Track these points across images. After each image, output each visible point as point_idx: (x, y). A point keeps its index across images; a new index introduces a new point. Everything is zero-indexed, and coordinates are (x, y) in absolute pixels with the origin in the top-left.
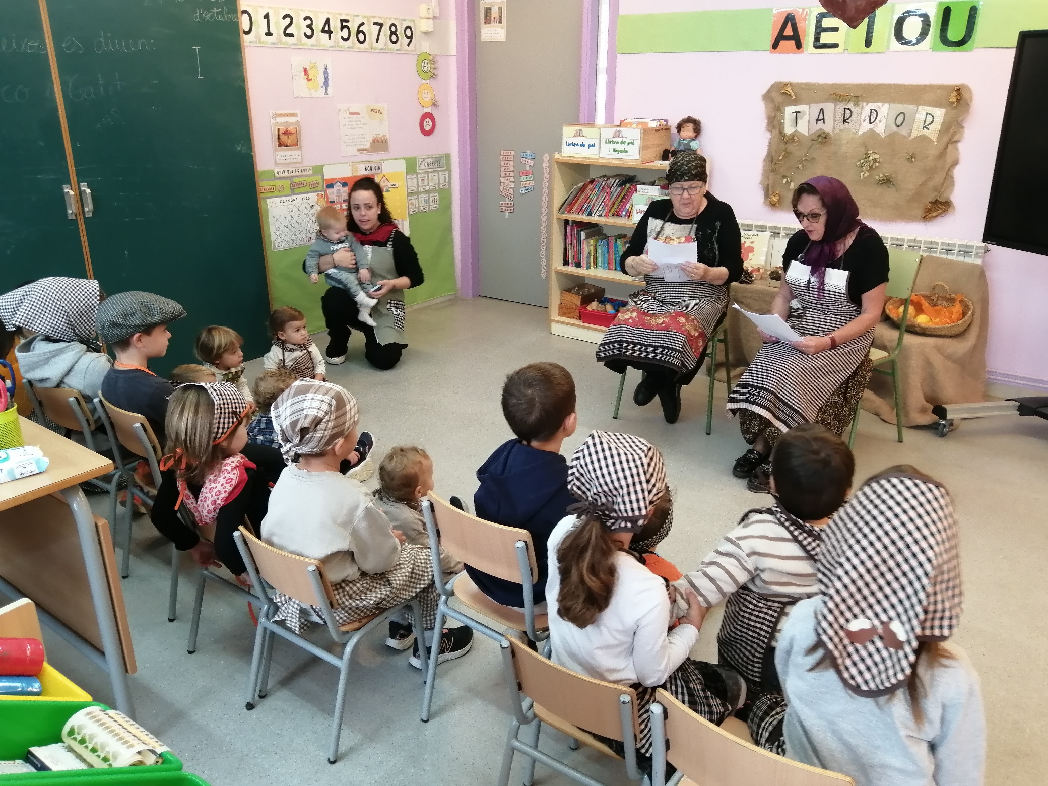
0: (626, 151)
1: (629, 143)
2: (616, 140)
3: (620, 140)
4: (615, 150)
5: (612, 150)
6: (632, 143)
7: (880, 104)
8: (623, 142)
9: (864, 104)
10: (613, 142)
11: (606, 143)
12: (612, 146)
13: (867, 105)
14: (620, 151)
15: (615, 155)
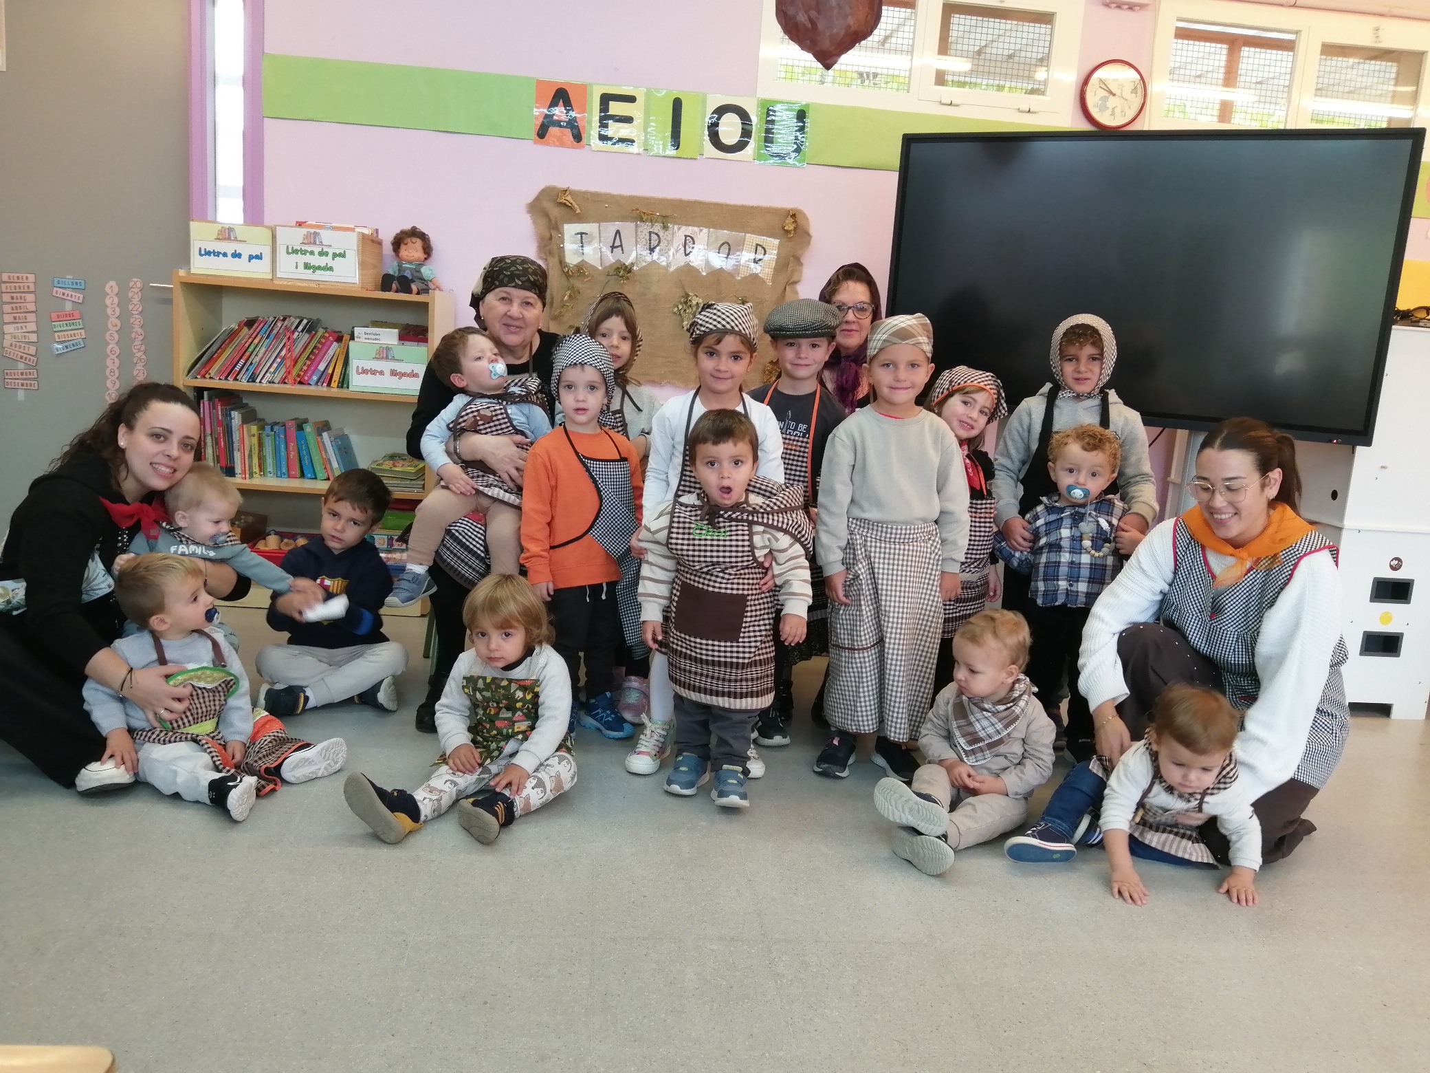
0: (331, 269)
1: (335, 255)
2: (309, 248)
3: (317, 249)
4: (307, 266)
5: (301, 266)
6: (343, 255)
7: (696, 229)
8: (322, 254)
9: (676, 227)
10: (304, 252)
11: (288, 253)
12: (301, 259)
13: (679, 229)
14: (319, 268)
15: (308, 275)
